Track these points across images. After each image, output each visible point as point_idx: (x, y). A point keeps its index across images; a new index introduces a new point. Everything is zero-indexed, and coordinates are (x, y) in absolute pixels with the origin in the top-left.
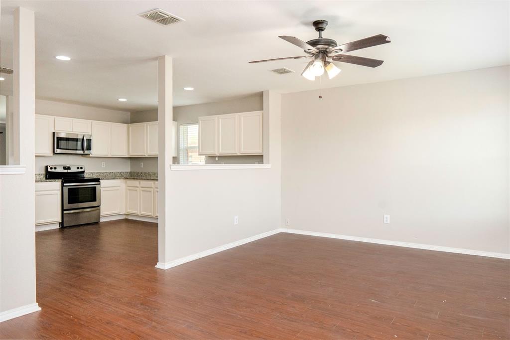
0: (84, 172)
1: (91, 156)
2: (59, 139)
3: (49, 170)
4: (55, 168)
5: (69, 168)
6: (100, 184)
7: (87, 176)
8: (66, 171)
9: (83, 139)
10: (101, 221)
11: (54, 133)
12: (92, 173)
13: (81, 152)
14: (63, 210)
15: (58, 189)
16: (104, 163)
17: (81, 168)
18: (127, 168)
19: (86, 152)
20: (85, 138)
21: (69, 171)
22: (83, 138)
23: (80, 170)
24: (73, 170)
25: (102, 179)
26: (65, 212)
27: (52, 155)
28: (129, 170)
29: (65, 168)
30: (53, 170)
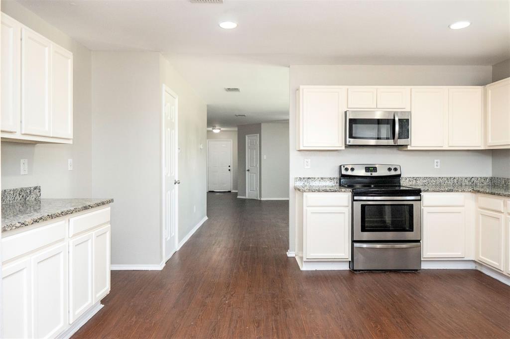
0: (399, 176)
1: (409, 148)
2: (353, 122)
3: (344, 172)
4: (352, 169)
5: (375, 169)
6: (420, 200)
7: (405, 184)
8: (369, 174)
9: (394, 120)
10: (422, 268)
11: (346, 113)
12: (416, 179)
13: (391, 142)
14: (353, 241)
15: (347, 204)
16: (439, 161)
17: (396, 169)
18: (485, 170)
19: (401, 142)
20: (397, 119)
21: (374, 174)
22: (394, 117)
23: (393, 173)
24: (382, 172)
25: (425, 191)
26: (356, 245)
27: (343, 148)
28: (489, 174)
29: (368, 169)
30: (349, 173)
